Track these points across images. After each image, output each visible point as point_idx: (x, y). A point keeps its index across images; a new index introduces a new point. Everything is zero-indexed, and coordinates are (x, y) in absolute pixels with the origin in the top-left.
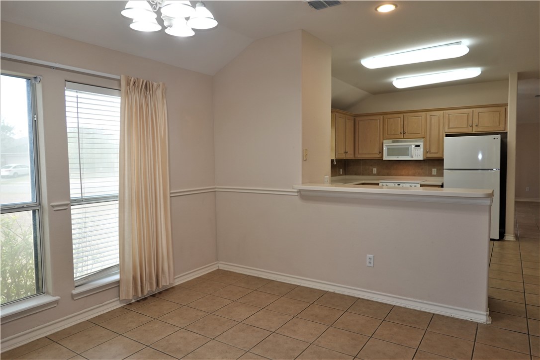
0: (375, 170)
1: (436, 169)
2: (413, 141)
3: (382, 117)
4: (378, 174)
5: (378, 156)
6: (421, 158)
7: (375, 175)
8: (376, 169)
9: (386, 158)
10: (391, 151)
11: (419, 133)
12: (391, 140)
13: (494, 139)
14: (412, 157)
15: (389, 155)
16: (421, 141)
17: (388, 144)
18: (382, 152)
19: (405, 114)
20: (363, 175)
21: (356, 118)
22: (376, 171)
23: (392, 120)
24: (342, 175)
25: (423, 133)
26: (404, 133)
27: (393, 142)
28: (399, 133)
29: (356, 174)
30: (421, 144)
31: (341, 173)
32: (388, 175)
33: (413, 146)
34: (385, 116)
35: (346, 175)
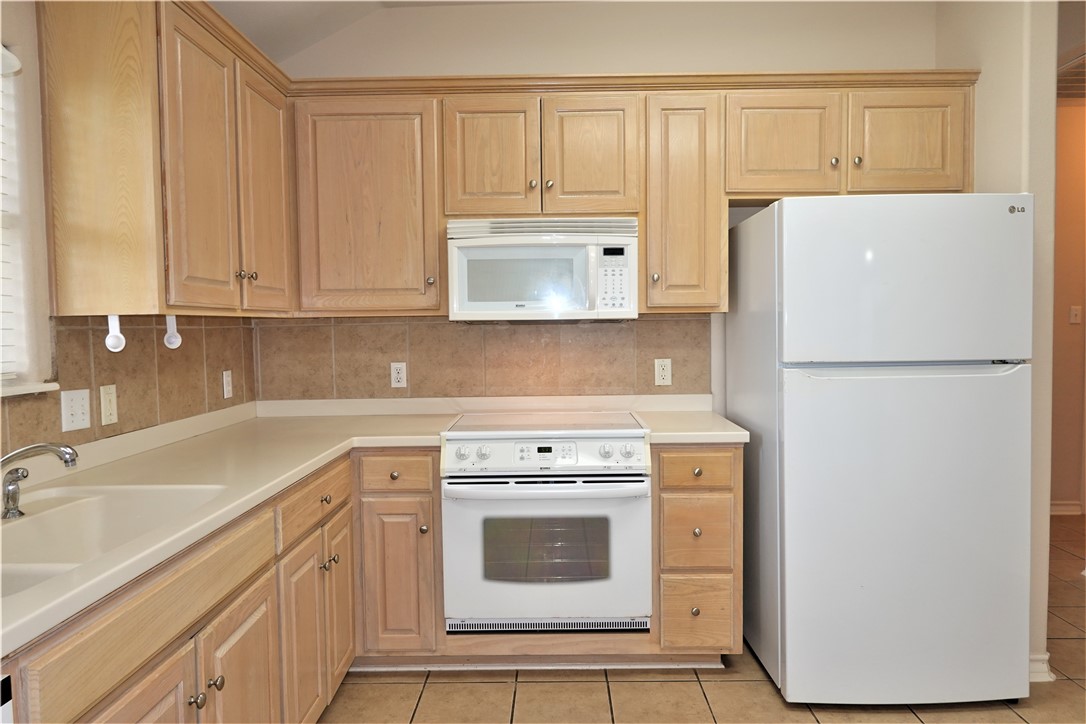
0: (399, 373)
1: (668, 362)
2: (590, 229)
3: (435, 101)
4: (416, 389)
5: (423, 301)
6: (630, 310)
7: (399, 393)
8: (403, 366)
9: (461, 308)
10: (487, 277)
11: (616, 192)
12: (485, 223)
13: (1012, 210)
14: (592, 306)
15: (475, 294)
16: (626, 229)
17: (468, 239)
18: (439, 281)
19: (546, 96)
20: (344, 394)
21: (299, 102)
22: (404, 375)
23: (485, 120)
24: (233, 402)
25: (633, 192)
26: (546, 189)
27: (497, 230)
28: (522, 187)
29: (306, 394)
30: (631, 243)
31: (228, 392)
32: (463, 389)
33: (595, 253)
34: (451, 100)
35: (253, 396)
